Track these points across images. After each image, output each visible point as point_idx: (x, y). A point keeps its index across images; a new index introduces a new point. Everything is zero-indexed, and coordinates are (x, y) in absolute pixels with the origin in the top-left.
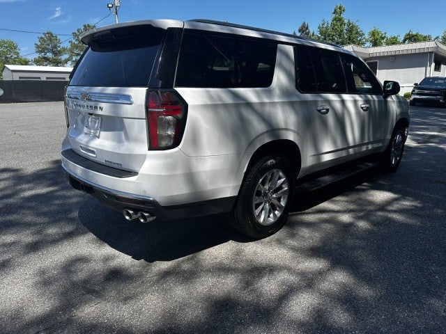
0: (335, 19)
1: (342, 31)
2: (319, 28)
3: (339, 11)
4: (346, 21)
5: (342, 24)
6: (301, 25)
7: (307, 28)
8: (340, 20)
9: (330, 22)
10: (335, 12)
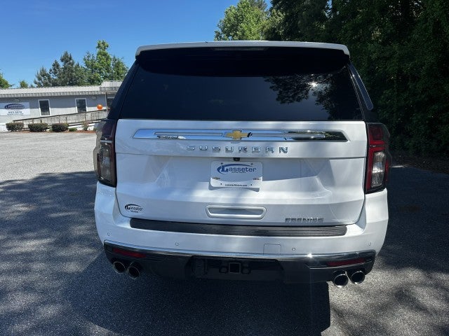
0: (100, 53)
1: (109, 65)
2: (85, 59)
3: (102, 46)
4: (111, 57)
5: (108, 58)
6: (63, 54)
7: (70, 59)
8: (105, 55)
9: (95, 56)
10: (99, 47)
